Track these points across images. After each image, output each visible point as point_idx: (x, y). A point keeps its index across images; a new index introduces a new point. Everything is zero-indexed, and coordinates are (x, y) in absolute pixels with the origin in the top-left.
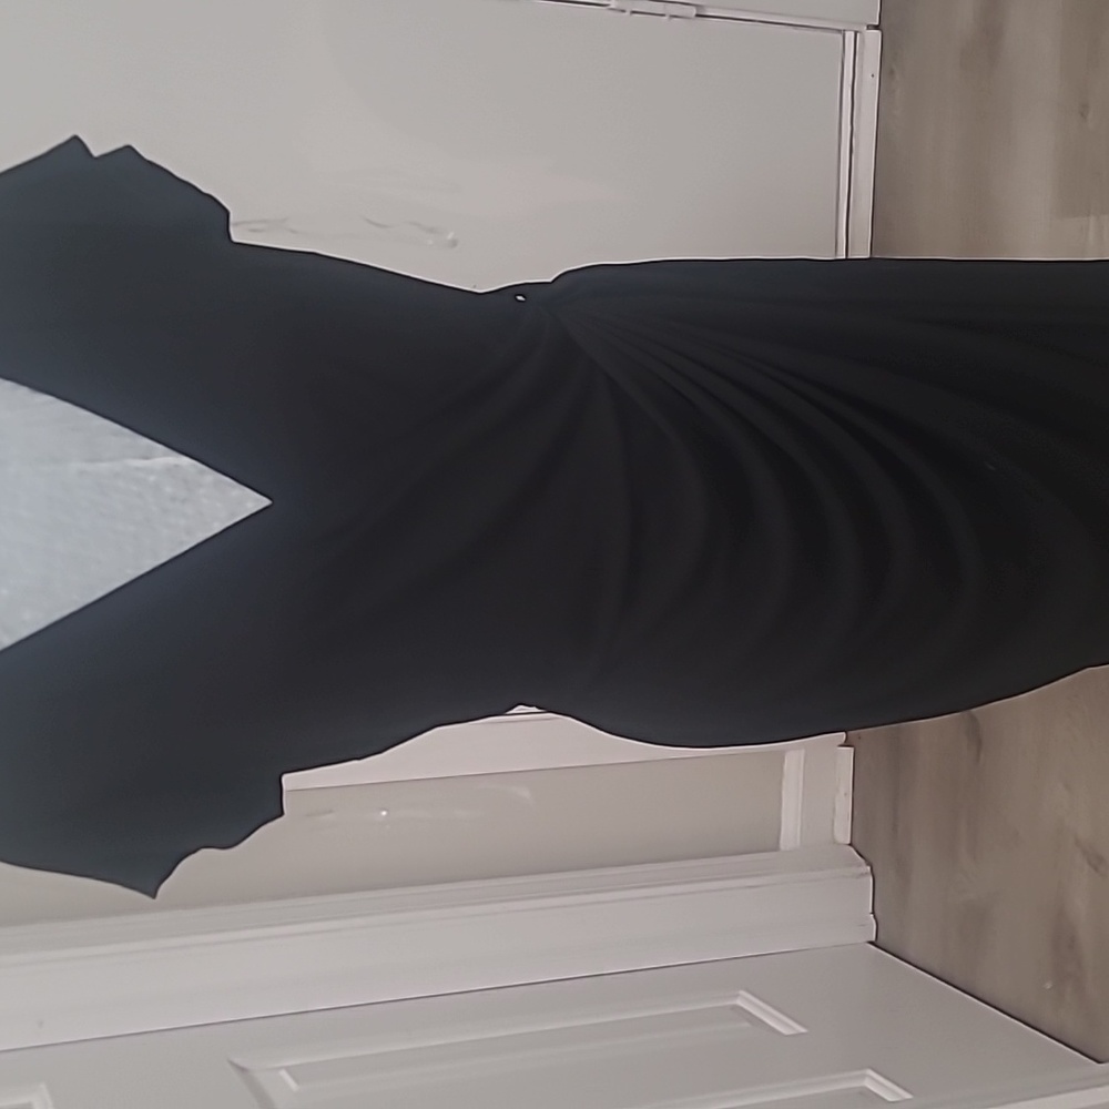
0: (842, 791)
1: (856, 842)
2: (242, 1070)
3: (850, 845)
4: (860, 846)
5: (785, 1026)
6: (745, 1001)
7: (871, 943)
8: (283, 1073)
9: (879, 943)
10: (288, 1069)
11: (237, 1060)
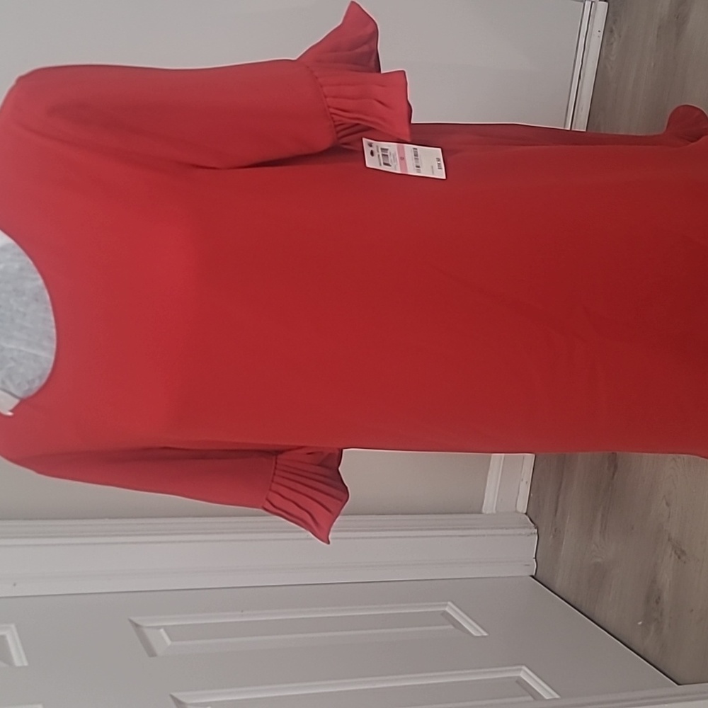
0: (524, 481)
1: (529, 513)
2: (136, 626)
3: (526, 514)
4: (533, 515)
5: (475, 630)
6: (451, 609)
7: (532, 576)
8: (162, 630)
9: (537, 577)
10: (166, 628)
11: (136, 620)
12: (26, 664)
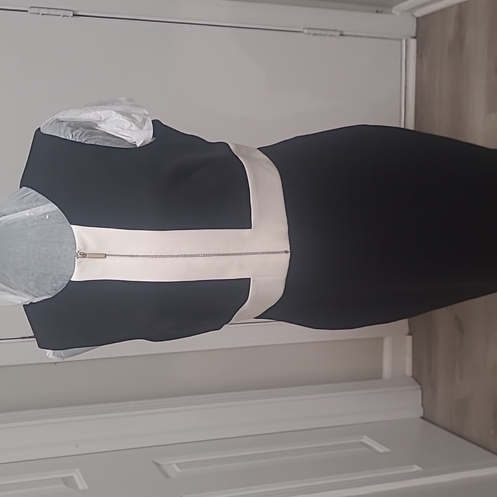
0: (408, 354)
2: (157, 464)
3: (412, 377)
4: (416, 377)
5: (381, 449)
6: (366, 440)
7: (421, 418)
9: (424, 418)
10: (177, 464)
11: (157, 461)
12: (86, 487)
